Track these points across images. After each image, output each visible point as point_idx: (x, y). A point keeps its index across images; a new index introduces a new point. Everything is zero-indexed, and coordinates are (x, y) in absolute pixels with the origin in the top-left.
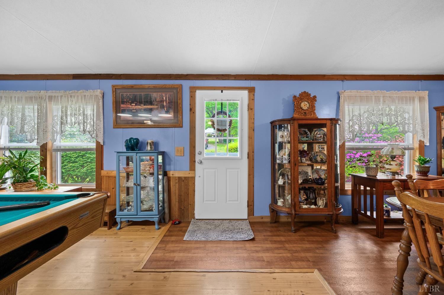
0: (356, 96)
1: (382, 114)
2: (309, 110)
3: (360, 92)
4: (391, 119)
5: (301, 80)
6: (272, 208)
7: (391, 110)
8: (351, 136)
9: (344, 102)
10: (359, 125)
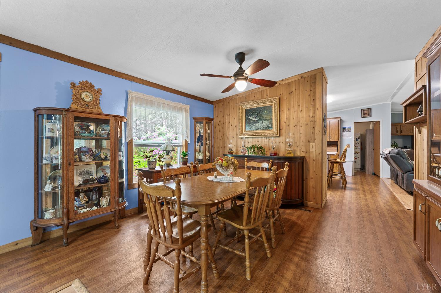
0: (142, 98)
1: (162, 117)
2: (93, 103)
3: (145, 96)
4: (168, 123)
5: (83, 66)
6: (34, 225)
7: (168, 115)
8: (138, 133)
9: (132, 101)
10: (144, 124)
